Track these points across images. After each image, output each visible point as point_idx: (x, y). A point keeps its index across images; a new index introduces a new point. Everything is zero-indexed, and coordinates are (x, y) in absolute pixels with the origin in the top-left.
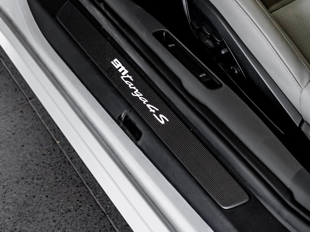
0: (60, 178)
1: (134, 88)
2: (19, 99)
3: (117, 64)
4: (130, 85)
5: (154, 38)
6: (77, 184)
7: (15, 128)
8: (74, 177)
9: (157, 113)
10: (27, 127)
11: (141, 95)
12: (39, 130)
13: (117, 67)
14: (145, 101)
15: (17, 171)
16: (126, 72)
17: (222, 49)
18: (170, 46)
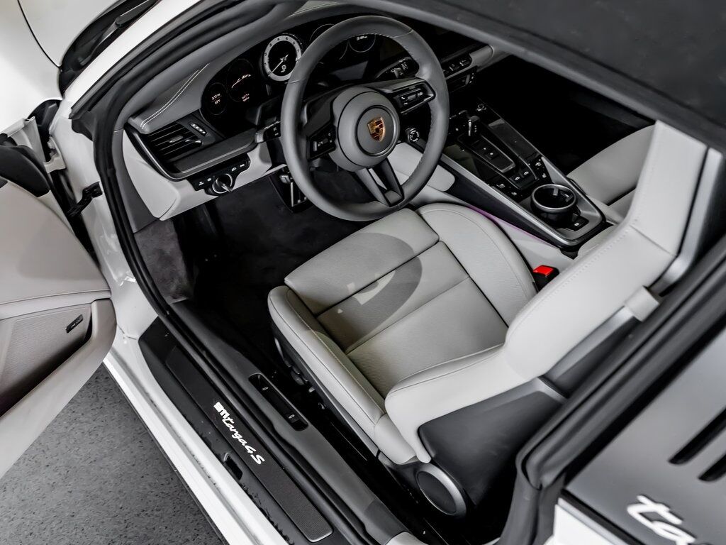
0: (178, 507)
1: (235, 430)
2: (138, 428)
3: (219, 407)
4: (231, 428)
5: (250, 383)
6: (194, 513)
7: (134, 459)
8: (192, 505)
9: (255, 454)
10: (146, 457)
11: (241, 437)
12: (157, 459)
13: (219, 411)
14: (244, 443)
15: (138, 504)
16: (228, 414)
17: (309, 388)
18: (264, 389)
